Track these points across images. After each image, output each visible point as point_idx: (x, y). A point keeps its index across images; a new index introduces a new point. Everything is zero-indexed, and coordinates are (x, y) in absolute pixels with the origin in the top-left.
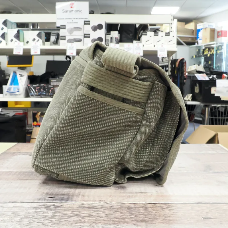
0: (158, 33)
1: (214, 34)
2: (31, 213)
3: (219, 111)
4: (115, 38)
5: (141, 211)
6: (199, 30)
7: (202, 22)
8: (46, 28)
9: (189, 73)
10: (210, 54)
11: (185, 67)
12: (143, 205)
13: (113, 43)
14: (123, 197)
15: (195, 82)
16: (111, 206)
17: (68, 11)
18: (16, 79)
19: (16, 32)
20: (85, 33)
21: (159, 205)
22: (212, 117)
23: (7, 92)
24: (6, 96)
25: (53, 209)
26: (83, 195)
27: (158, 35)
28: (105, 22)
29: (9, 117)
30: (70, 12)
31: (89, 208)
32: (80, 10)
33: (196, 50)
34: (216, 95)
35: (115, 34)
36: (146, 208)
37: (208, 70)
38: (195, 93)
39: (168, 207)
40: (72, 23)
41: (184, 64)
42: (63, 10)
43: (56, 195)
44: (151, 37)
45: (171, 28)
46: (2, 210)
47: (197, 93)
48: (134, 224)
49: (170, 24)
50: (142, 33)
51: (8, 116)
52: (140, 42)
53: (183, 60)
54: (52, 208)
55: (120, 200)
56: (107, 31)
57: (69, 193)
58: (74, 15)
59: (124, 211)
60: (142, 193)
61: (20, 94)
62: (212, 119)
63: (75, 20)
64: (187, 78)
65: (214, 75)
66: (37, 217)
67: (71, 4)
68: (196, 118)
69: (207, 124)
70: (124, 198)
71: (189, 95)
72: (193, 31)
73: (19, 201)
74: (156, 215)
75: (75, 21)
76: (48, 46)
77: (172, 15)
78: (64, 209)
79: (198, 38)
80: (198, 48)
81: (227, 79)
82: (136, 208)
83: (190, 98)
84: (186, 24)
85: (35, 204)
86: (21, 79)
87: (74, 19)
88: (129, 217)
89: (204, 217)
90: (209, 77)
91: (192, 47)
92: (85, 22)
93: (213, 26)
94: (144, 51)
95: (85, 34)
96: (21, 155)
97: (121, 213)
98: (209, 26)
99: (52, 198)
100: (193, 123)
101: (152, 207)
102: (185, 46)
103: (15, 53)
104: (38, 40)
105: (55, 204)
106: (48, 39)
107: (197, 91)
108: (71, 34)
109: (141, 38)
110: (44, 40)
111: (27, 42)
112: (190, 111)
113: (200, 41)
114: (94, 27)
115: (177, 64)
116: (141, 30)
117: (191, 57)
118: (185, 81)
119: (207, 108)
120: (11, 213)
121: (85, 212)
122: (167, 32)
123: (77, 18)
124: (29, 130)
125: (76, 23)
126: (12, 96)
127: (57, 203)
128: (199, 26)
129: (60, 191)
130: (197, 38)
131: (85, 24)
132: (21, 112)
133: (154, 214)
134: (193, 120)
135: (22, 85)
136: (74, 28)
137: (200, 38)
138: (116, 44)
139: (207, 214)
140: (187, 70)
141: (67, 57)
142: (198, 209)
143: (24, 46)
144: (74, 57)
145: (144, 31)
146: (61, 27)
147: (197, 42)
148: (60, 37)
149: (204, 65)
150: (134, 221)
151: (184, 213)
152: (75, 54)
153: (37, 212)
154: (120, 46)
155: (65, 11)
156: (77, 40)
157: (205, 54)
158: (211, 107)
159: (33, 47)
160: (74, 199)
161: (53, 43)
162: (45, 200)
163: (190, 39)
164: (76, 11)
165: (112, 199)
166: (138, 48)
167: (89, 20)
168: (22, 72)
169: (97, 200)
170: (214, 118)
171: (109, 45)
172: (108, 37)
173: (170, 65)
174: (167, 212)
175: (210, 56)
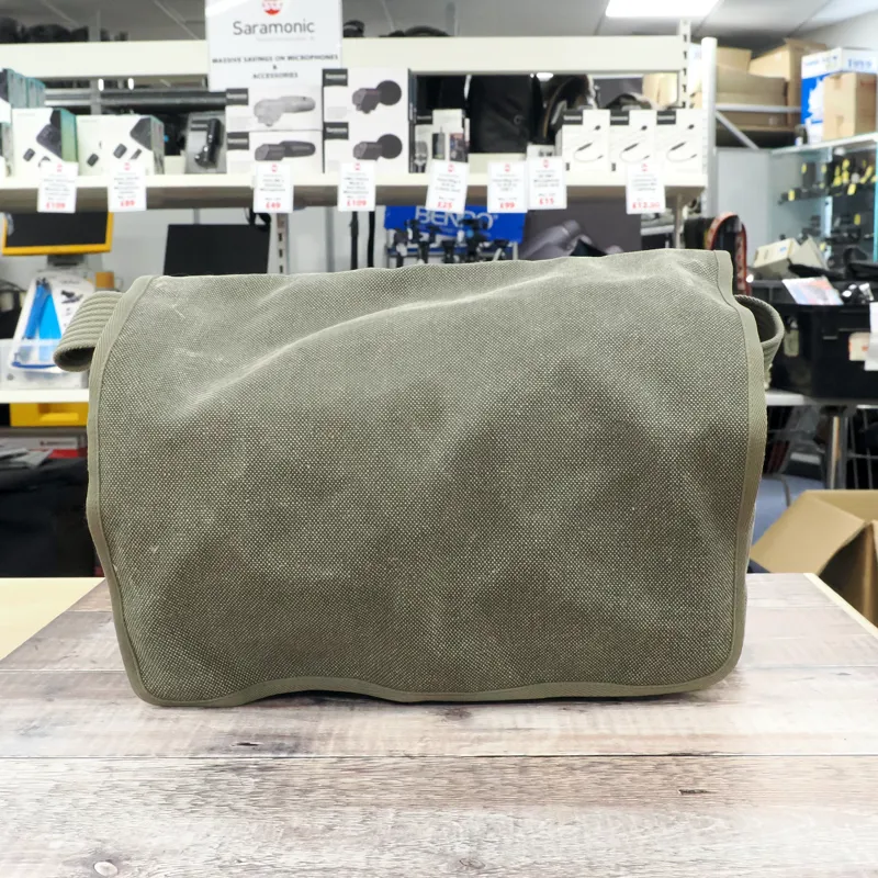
0: (627, 114)
1: (873, 97)
2: (195, 783)
4: (452, 138)
5: (509, 777)
6: (812, 83)
7: (824, 48)
9: (760, 273)
10: (859, 186)
11: (741, 251)
12: (516, 760)
13: (444, 158)
16: (424, 766)
17: (257, 30)
18: (48, 310)
19: (47, 121)
20: (327, 120)
21: (562, 761)
22: (860, 456)
23: (16, 364)
24: (10, 382)
25: (255, 773)
26: (341, 738)
27: (626, 123)
28: (409, 71)
29: (25, 467)
30: (265, 29)
31: (359, 770)
32: (307, 22)
33: (800, 170)
34: (869, 366)
35: (451, 121)
36: (523, 770)
38: (786, 357)
39: (589, 766)
40: (272, 76)
41: (739, 240)
42: (235, 27)
43: (259, 737)
44: (598, 131)
45: (682, 89)
46: (111, 776)
47: (792, 358)
48: (485, 807)
49: (677, 72)
50: (562, 114)
51: (24, 463)
52: (555, 153)
53: (732, 220)
54: (251, 770)
55: (449, 749)
56: (415, 110)
57: (298, 731)
58: (277, 45)
59: (459, 776)
60: (516, 729)
61: (65, 375)
62: (862, 463)
63: (287, 61)
65: (864, 280)
66: (213, 794)
68: (796, 456)
69: (837, 487)
70: (463, 743)
72: (786, 86)
73: (153, 755)
74: (550, 787)
75: (284, 67)
76: (177, 175)
78: (287, 772)
79: (809, 115)
80: (810, 158)
82: (495, 768)
83: (766, 378)
84: (754, 57)
85: (201, 763)
86: (68, 312)
87: (283, 58)
88: (475, 791)
89: (685, 789)
90: (841, 291)
91: (781, 156)
92: (329, 77)
93: (869, 64)
94: (570, 190)
95: (326, 125)
97: (451, 781)
98: (851, 62)
99: (247, 746)
101: (543, 767)
102: (752, 150)
103: (45, 206)
104: (139, 152)
105: (261, 761)
106: (175, 146)
107: (792, 350)
108: (269, 125)
109: (559, 133)
110: (162, 151)
111: (93, 160)
113: (814, 130)
114: (364, 94)
115: (709, 238)
116: (560, 99)
117: (779, 198)
119: (836, 420)
120: (138, 783)
121: (348, 780)
122: (664, 107)
123: (291, 54)
125: (291, 75)
126: (35, 384)
127: (266, 758)
128: (812, 65)
129: (269, 726)
130: (800, 117)
131: (326, 83)
132: (71, 444)
133: (544, 784)
136: (284, 99)
137: (815, 117)
138: (454, 163)
139: (696, 780)
140: (749, 263)
141: (252, 216)
142: (675, 769)
143: (81, 177)
144: (282, 218)
145: (570, 105)
146: (229, 96)
147: (802, 132)
148: (225, 136)
149: (832, 232)
150: (485, 800)
151: (632, 780)
152: (286, 206)
153: (212, 780)
154: (472, 171)
155: (244, 29)
156: (295, 148)
157: (837, 182)
158: (855, 412)
159: (116, 184)
160: (313, 748)
161: (197, 160)
162: (228, 750)
163: (772, 121)
164: (288, 28)
165: (426, 746)
166: (546, 179)
167: (344, 67)
168: (71, 282)
169: (382, 748)
170: (868, 457)
171: (427, 168)
172: (420, 133)
173: (681, 241)
174: (582, 777)
175: (856, 191)
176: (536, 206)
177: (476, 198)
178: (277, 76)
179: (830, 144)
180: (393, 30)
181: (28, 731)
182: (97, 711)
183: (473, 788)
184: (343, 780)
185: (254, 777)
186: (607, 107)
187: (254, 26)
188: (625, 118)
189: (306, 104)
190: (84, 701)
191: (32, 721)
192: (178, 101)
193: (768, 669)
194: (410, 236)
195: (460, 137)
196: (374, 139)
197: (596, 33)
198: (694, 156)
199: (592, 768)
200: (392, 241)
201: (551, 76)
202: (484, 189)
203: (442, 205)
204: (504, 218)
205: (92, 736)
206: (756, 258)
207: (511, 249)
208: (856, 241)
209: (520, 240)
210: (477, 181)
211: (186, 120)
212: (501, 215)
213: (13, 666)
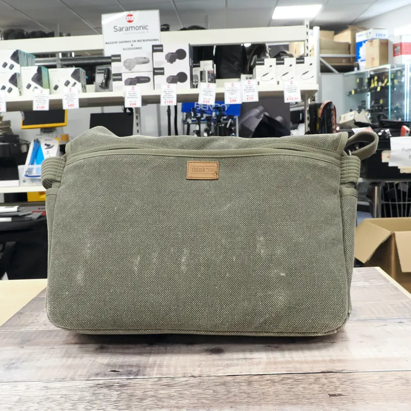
0: (283, 60)
1: (387, 49)
2: (88, 395)
3: (399, 191)
4: (209, 72)
5: (242, 388)
6: (360, 44)
7: (365, 29)
9: (342, 126)
10: (382, 87)
11: (334, 117)
12: (246, 378)
13: (205, 81)
14: (218, 366)
16: (200, 382)
17: (124, 29)
18: (39, 153)
19: (36, 72)
20: (154, 67)
21: (268, 377)
22: (386, 202)
23: (26, 176)
24: (25, 184)
25: (117, 389)
26: (160, 366)
27: (283, 64)
28: (189, 44)
30: (127, 29)
31: (169, 386)
32: (145, 26)
33: (356, 81)
34: (390, 165)
35: (208, 66)
36: (250, 383)
39: (282, 380)
40: (131, 49)
41: (333, 112)
42: (114, 28)
43: (121, 366)
44: (271, 68)
45: (306, 48)
46: (47, 392)
48: (231, 407)
49: (304, 41)
50: (255, 61)
52: (253, 77)
53: (329, 104)
54: (116, 387)
55: (213, 371)
56: (192, 61)
57: (139, 362)
58: (134, 35)
59: (218, 388)
62: (387, 205)
63: (137, 43)
65: (387, 127)
66: (96, 402)
67: (128, 16)
69: (377, 217)
70: (220, 368)
72: (349, 45)
73: (69, 379)
74: (263, 393)
75: (136, 45)
76: (92, 93)
77: (307, 26)
78: (133, 387)
79: (360, 58)
80: (360, 76)
81: (410, 135)
82: (235, 383)
84: (335, 34)
85: (91, 383)
86: (48, 153)
87: (135, 41)
88: (225, 397)
89: (331, 393)
90: (378, 132)
91: (348, 76)
92: (155, 48)
93: (385, 35)
94: (260, 93)
95: (154, 69)
97: (214, 391)
98: (377, 35)
101: (259, 381)
102: (336, 74)
103: (36, 108)
104: (75, 83)
105: (121, 381)
106: (91, 80)
108: (130, 70)
109: (254, 69)
110: (85, 83)
111: (56, 88)
113: (362, 64)
114: (171, 55)
115: (320, 111)
116: (253, 55)
117: (348, 94)
119: (376, 188)
120: (59, 396)
121: (164, 392)
122: (299, 56)
123: (139, 39)
125: (139, 48)
126: (35, 184)
127: (123, 379)
128: (360, 36)
129: (126, 360)
130: (356, 58)
131: (154, 51)
133: (260, 392)
136: (136, 58)
137: (362, 59)
138: (209, 83)
139: (336, 388)
140: (337, 122)
141: (125, 109)
142: (325, 381)
143: (51, 95)
144: (138, 109)
145: (259, 57)
146: (113, 58)
147: (357, 65)
148: (112, 75)
149: (371, 107)
150: (231, 402)
151: (304, 388)
152: (139, 104)
153: (96, 393)
154: (217, 87)
155: (118, 29)
156: (141, 79)
157: (372, 86)
158: (384, 185)
159: (66, 97)
160: (147, 373)
161: (100, 86)
162: (105, 375)
163: (344, 61)
164: (137, 28)
165: (201, 370)
166: (250, 89)
167: (161, 44)
168: (48, 140)
169: (180, 372)
170: (390, 203)
171: (198, 86)
172: (195, 70)
173: (308, 113)
174: (279, 387)
175: (381, 89)
176: (245, 100)
177: (220, 98)
178: (133, 49)
179: (369, 70)
180: (182, 27)
181: (10, 366)
182: (44, 353)
183: (225, 395)
184: (161, 392)
185: (117, 391)
186: (274, 57)
188: (282, 62)
189: (146, 60)
190: (38, 347)
191: (12, 360)
192: (93, 61)
193: (365, 320)
194: (193, 115)
195: (212, 72)
196: (175, 74)
197: (269, 26)
198: (313, 77)
199: (283, 382)
200: (185, 117)
201: (250, 45)
202: (223, 94)
203: (205, 101)
204: (231, 106)
205: (40, 368)
206: (340, 120)
207: (235, 119)
208: (381, 111)
209: (239, 115)
210: (220, 91)
211: (95, 69)
212: (230, 105)
213: (7, 328)
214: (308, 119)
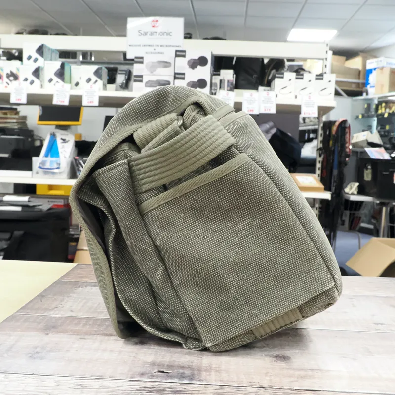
0: (302, 75)
4: (228, 81)
6: (370, 71)
7: (375, 57)
8: (105, 60)
9: (354, 145)
10: (389, 114)
11: (347, 135)
13: (224, 90)
14: (290, 377)
15: (364, 161)
17: (148, 34)
18: (54, 147)
19: (59, 67)
20: (176, 71)
22: (391, 225)
23: (40, 167)
24: (37, 175)
26: (218, 371)
27: (302, 78)
28: (212, 53)
29: (41, 211)
30: (152, 34)
32: (169, 32)
33: (364, 106)
35: (228, 75)
37: (388, 142)
38: (365, 180)
40: (153, 53)
41: (347, 130)
42: (139, 32)
43: (170, 367)
44: (290, 82)
45: (324, 67)
47: (368, 181)
49: (323, 59)
50: (274, 74)
51: (40, 209)
52: (271, 90)
53: (344, 122)
54: (168, 392)
55: (286, 383)
56: (214, 69)
57: (191, 364)
58: (157, 40)
61: (60, 173)
62: (392, 228)
63: (160, 47)
64: (351, 154)
67: (153, 21)
68: (363, 225)
69: (383, 237)
70: (293, 379)
71: (354, 185)
72: (360, 72)
73: (108, 377)
75: (159, 49)
76: (112, 92)
77: (327, 45)
79: (369, 84)
80: (369, 102)
83: (356, 189)
84: (347, 60)
85: (137, 384)
86: (63, 147)
87: (158, 46)
90: (390, 154)
91: (356, 100)
92: (178, 53)
94: (278, 106)
95: (175, 74)
96: (89, 288)
98: (387, 63)
99: (163, 372)
100: (357, 232)
102: (345, 97)
103: (56, 102)
104: (96, 81)
105: (173, 386)
106: (111, 80)
107: (368, 177)
108: (152, 73)
109: (273, 82)
110: (106, 82)
111: (77, 84)
112: (352, 212)
113: (371, 91)
114: (193, 61)
115: (334, 129)
116: (272, 69)
117: (355, 118)
118: (347, 159)
119: (384, 209)
122: (319, 73)
123: (161, 45)
124: (73, 235)
125: (161, 53)
126: (47, 176)
128: (371, 64)
129: (174, 359)
130: (365, 84)
131: (177, 56)
132: (61, 203)
134: (358, 228)
135: (65, 157)
136: (158, 62)
137: (371, 85)
138: (228, 92)
140: (350, 141)
143: (72, 91)
145: (277, 71)
146: (136, 60)
147: (366, 91)
148: (133, 77)
154: (235, 95)
155: (142, 33)
156: (162, 83)
157: (380, 112)
158: (392, 206)
159: (86, 94)
160: (203, 377)
161: (120, 86)
162: (152, 376)
163: (353, 86)
164: (161, 34)
165: (270, 380)
166: (268, 100)
167: (184, 49)
168: (65, 135)
169: (245, 380)
171: (217, 93)
172: (215, 79)
173: (321, 130)
175: (388, 116)
176: (263, 111)
178: (155, 53)
179: (377, 96)
181: (34, 355)
186: (294, 72)
187: (147, 32)
189: (167, 64)
191: (36, 348)
195: (232, 81)
196: (196, 80)
198: (330, 94)
202: (241, 103)
205: (71, 361)
206: (353, 139)
208: (387, 136)
210: (238, 100)
213: (27, 311)
214: (321, 136)
